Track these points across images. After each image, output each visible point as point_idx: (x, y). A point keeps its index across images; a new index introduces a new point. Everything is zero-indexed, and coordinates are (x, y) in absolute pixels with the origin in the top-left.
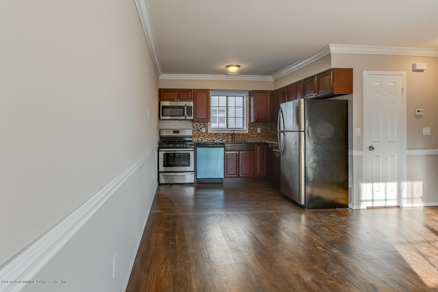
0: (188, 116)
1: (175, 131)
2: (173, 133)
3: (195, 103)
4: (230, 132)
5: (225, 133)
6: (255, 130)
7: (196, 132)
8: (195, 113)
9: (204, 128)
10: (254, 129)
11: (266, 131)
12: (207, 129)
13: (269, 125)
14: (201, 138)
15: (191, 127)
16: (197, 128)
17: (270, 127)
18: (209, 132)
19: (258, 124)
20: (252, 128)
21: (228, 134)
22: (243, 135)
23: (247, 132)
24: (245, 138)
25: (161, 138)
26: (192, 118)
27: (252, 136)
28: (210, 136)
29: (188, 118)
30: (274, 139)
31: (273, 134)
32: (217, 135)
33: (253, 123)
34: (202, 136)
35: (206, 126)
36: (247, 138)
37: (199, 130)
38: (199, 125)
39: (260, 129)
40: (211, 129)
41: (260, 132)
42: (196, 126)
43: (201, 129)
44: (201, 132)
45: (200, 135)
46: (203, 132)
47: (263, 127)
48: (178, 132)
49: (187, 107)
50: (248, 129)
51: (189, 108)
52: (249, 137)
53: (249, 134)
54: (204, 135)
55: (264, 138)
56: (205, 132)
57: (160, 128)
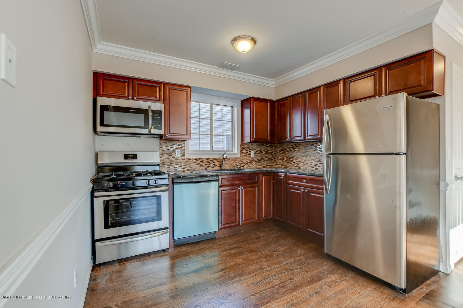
0: (154, 129)
1: (128, 155)
2: (125, 159)
3: (167, 107)
4: (218, 156)
5: (210, 158)
6: (249, 153)
7: (166, 156)
8: (167, 124)
9: (180, 150)
10: (246, 152)
11: (261, 154)
12: (184, 152)
13: (264, 146)
14: (174, 166)
15: (158, 149)
16: (167, 150)
17: (265, 149)
18: (187, 156)
19: (252, 145)
20: (244, 151)
21: (215, 159)
22: (234, 160)
23: (239, 156)
24: (236, 164)
25: (100, 168)
26: (161, 132)
27: (244, 161)
28: (189, 163)
29: (154, 131)
30: (269, 165)
31: (268, 158)
32: (198, 161)
33: (246, 144)
34: (176, 163)
35: (183, 148)
36: (239, 165)
37: (171, 153)
38: (171, 145)
39: (254, 151)
40: (190, 152)
41: (254, 156)
42: (165, 146)
43: (174, 152)
44: (174, 157)
45: (173, 161)
46: (177, 156)
47: (257, 149)
48: (135, 157)
49: (153, 111)
50: (240, 152)
51: (157, 114)
52: (242, 163)
53: (241, 159)
54: (179, 162)
55: (259, 163)
56: (180, 156)
57: (97, 150)
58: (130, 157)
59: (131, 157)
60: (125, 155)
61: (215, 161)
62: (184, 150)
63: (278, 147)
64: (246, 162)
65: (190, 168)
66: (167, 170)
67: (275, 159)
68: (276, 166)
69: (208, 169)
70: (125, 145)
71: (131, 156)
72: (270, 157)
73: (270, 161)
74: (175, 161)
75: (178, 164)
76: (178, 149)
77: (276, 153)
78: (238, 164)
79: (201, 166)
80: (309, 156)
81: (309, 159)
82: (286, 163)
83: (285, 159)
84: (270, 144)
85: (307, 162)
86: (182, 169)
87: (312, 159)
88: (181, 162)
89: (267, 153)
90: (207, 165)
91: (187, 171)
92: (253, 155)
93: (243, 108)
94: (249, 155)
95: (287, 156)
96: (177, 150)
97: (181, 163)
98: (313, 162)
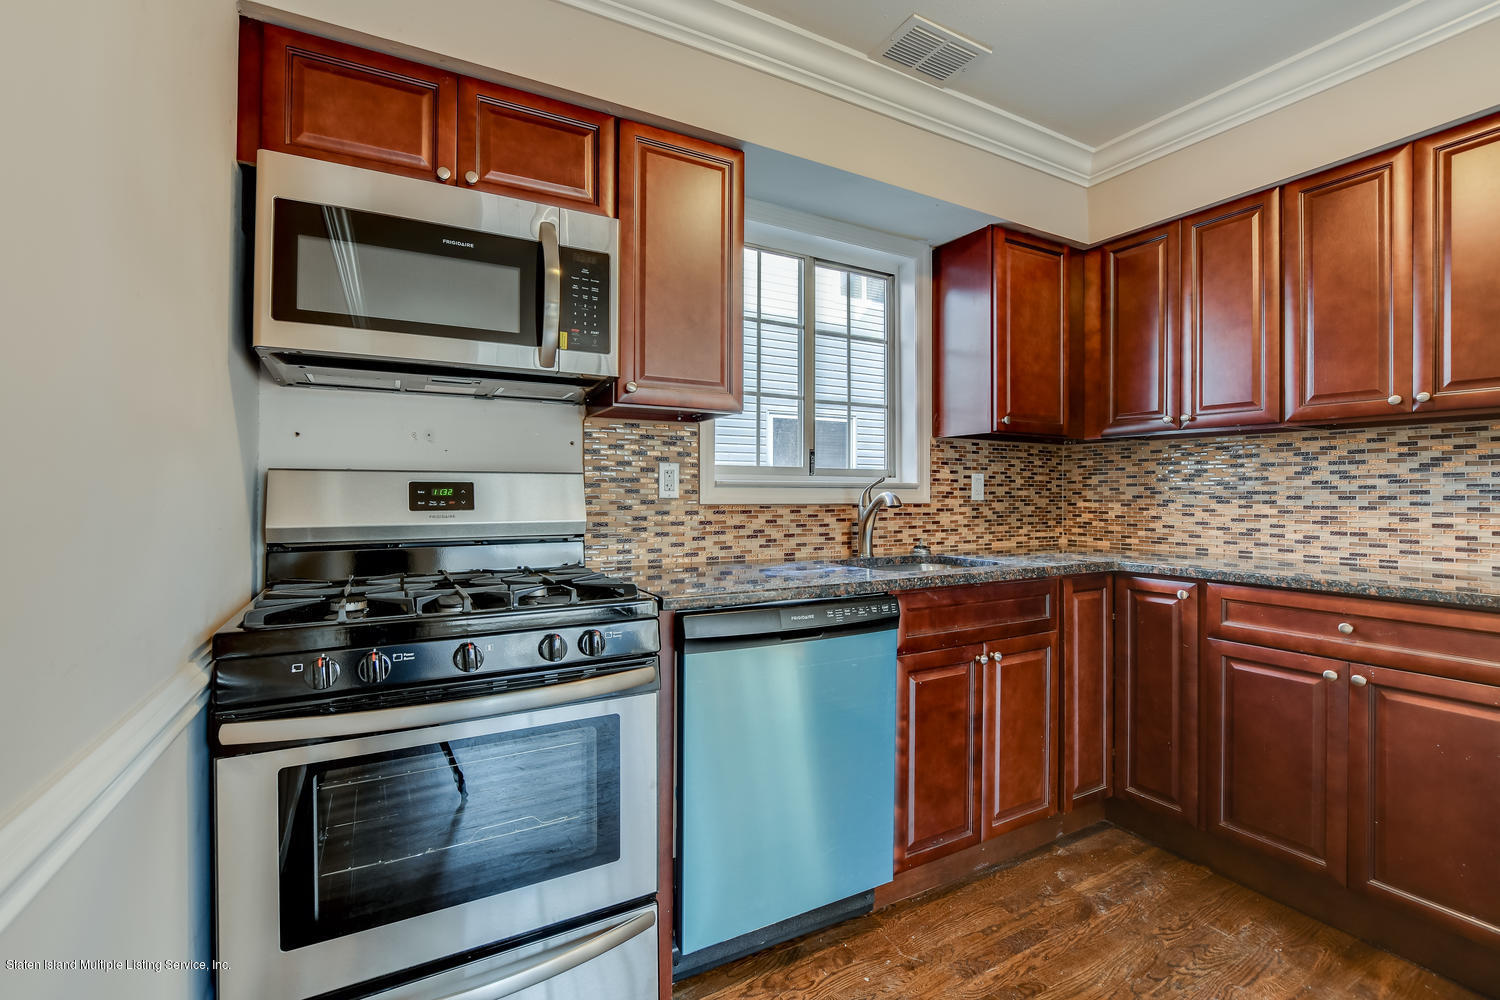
0: (570, 347)
1: (429, 486)
2: (414, 507)
3: (635, 238)
4: (839, 498)
5: (805, 506)
6: (962, 481)
7: (613, 493)
9: (675, 467)
10: (953, 477)
11: (1007, 489)
12: (696, 476)
13: (1019, 454)
14: (651, 540)
15: (574, 456)
16: (619, 463)
17: (1022, 466)
18: (709, 495)
19: (974, 448)
20: (945, 473)
21: (829, 509)
22: (904, 512)
23: (924, 496)
24: (912, 531)
25: (273, 550)
26: (606, 366)
27: (945, 519)
28: (716, 528)
29: (571, 362)
30: (1039, 534)
31: (1033, 508)
32: (757, 517)
33: (951, 442)
34: (659, 529)
35: (689, 455)
36: (925, 536)
37: (638, 480)
38: (635, 442)
39: (981, 476)
40: (719, 478)
41: (981, 497)
42: (611, 447)
43: (650, 474)
44: (650, 498)
45: (645, 519)
46: (664, 494)
47: (994, 468)
48: (463, 497)
49: (567, 255)
50: (927, 479)
51: (585, 271)
52: (934, 527)
53: (932, 510)
54: (673, 524)
55: (1001, 528)
56: (676, 494)
57: (266, 459)
58: (439, 499)
59: (446, 498)
60: (414, 487)
61: (830, 520)
62: (697, 465)
63: (1074, 456)
64: (952, 522)
65: (723, 553)
66: (619, 562)
67: (1058, 511)
68: (1063, 541)
69: (798, 555)
70: (414, 435)
71: (448, 492)
72: (1043, 503)
73: (1042, 518)
74: (653, 518)
75: (667, 534)
76: (665, 459)
77: (1062, 482)
78: (919, 533)
79: (771, 541)
80: (1266, 497)
81: (1266, 510)
82: (1119, 528)
83: (1116, 509)
84: (1040, 446)
85: (1251, 525)
86: (687, 555)
87: (1284, 512)
88: (682, 524)
89: (1029, 484)
90: (793, 535)
91: (708, 564)
92: (977, 493)
93: (944, 284)
94: (962, 493)
95: (1128, 496)
96: (662, 465)
97: (681, 529)
98: (1291, 526)
